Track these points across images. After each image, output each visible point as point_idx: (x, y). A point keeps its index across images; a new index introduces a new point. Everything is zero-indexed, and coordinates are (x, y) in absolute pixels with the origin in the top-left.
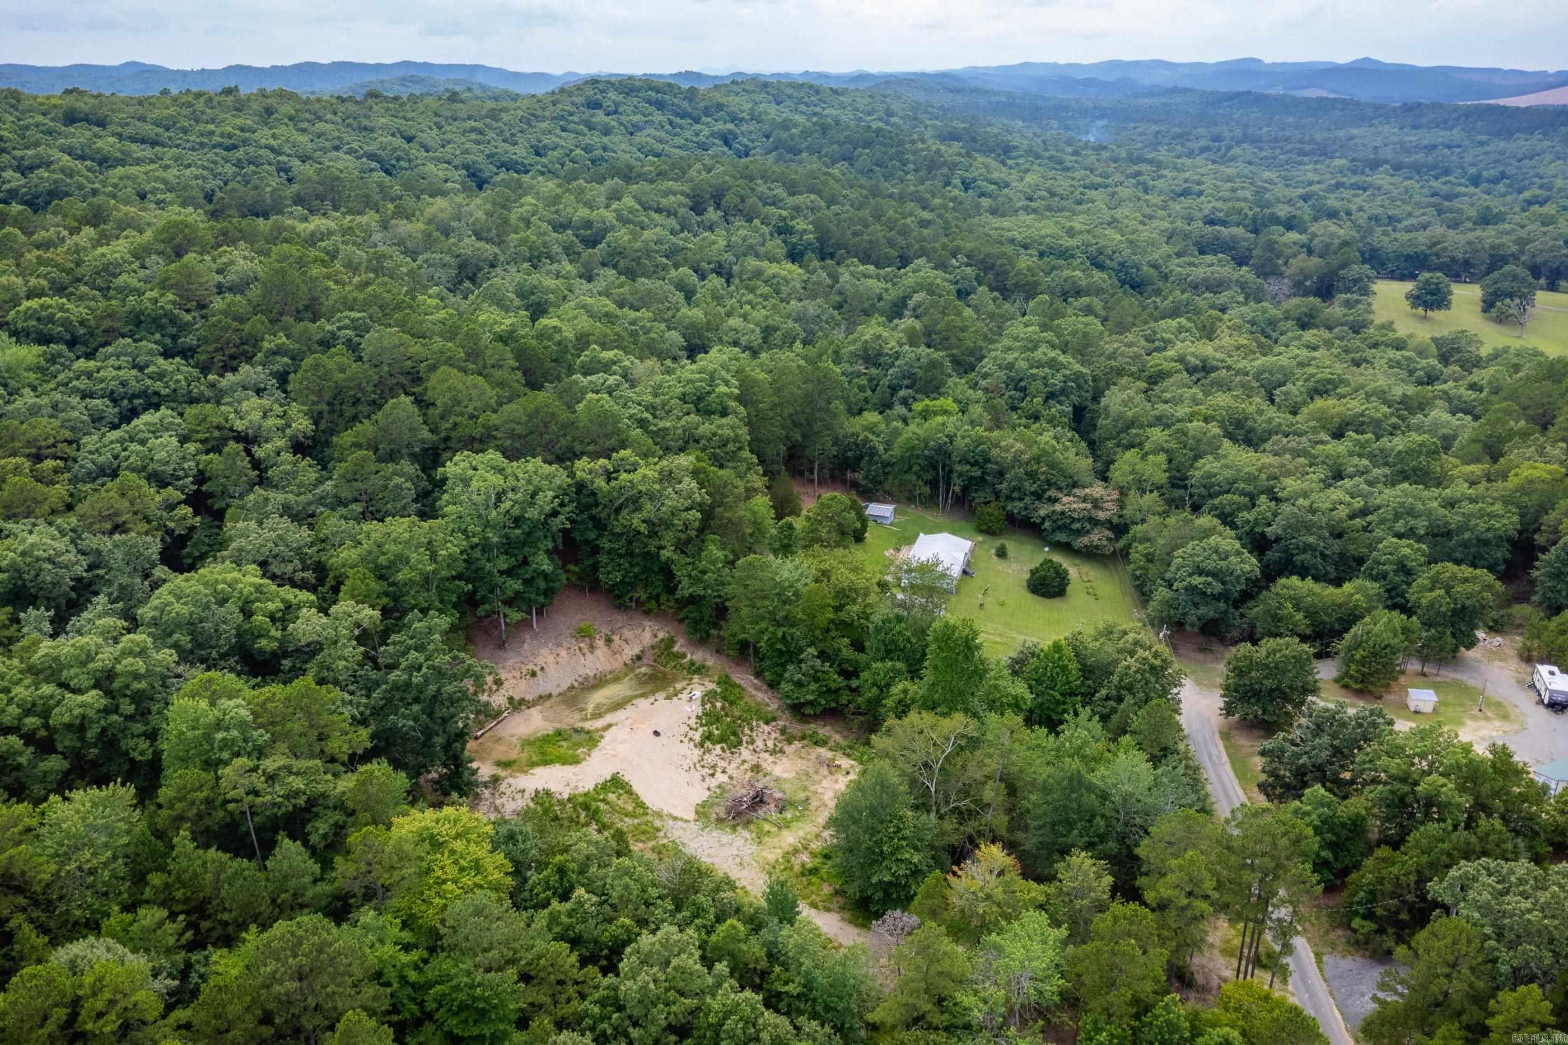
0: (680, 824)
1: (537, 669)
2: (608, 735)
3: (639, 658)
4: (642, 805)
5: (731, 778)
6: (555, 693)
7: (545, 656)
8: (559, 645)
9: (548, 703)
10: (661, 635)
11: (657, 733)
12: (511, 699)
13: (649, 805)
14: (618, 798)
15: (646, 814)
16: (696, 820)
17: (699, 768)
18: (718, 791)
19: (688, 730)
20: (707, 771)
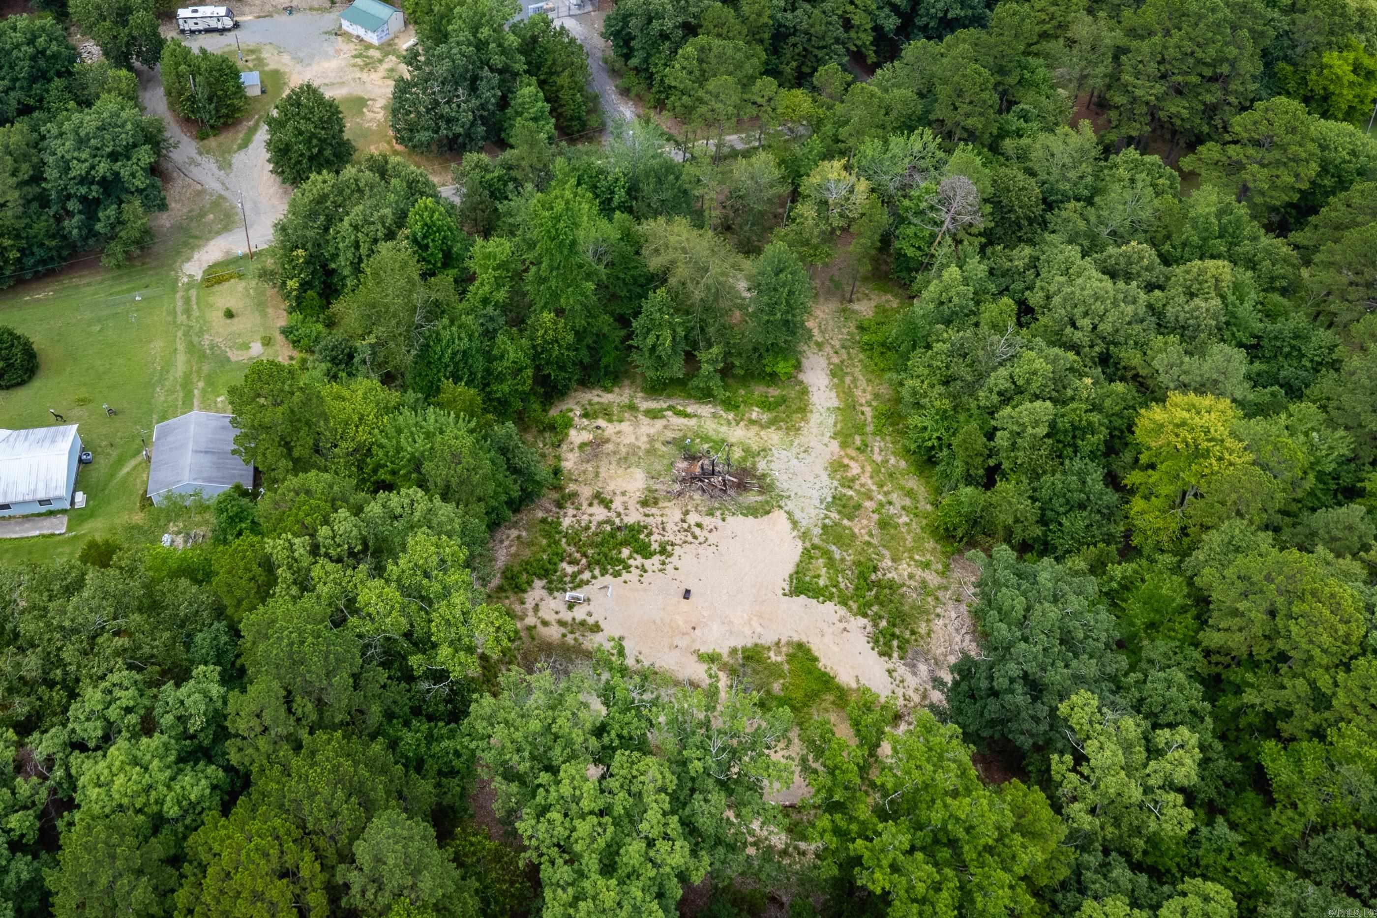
0: (798, 515)
4: (807, 555)
5: (687, 513)
11: (687, 594)
13: (800, 549)
14: (818, 576)
15: (814, 547)
16: (780, 507)
17: (701, 539)
18: (718, 513)
19: (650, 573)
20: (697, 531)
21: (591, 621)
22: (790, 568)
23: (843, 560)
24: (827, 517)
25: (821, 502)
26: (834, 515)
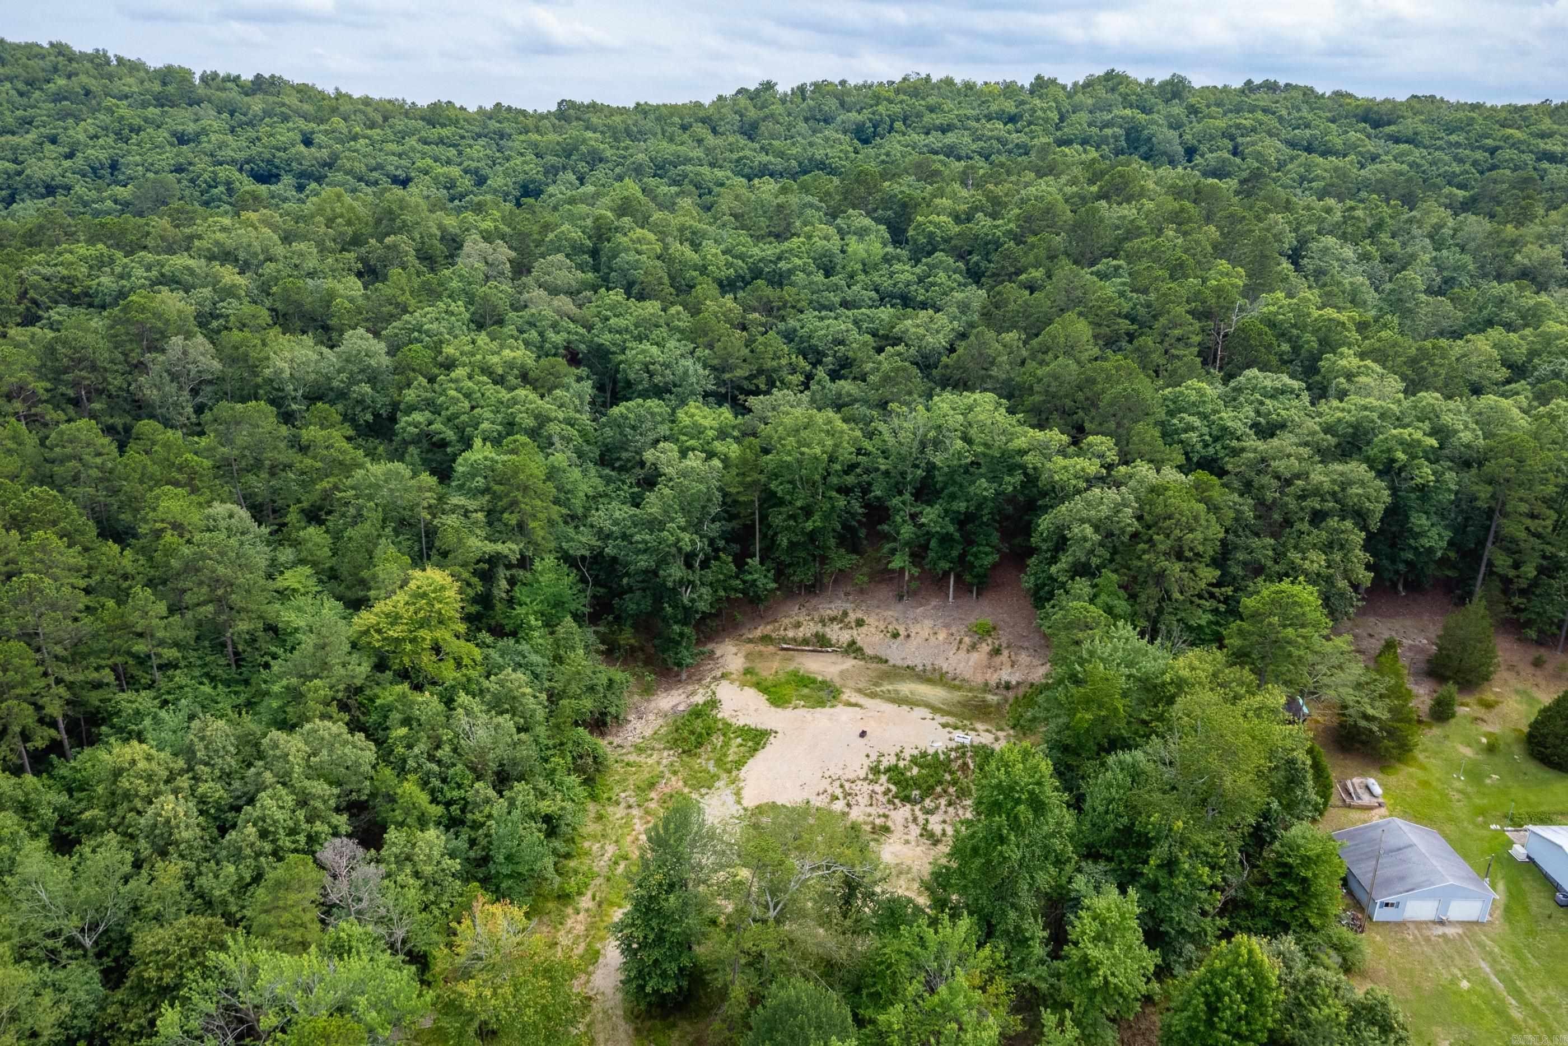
0: (731, 799)
1: (902, 632)
2: (840, 708)
3: (1008, 686)
4: (739, 764)
5: (845, 814)
6: (891, 662)
7: (923, 629)
8: (947, 626)
9: (873, 665)
10: (1050, 679)
11: (863, 734)
12: (853, 643)
13: (744, 769)
14: (739, 746)
15: (729, 772)
16: (745, 809)
18: (811, 810)
19: (893, 753)
20: (838, 792)
21: (948, 729)
22: (760, 755)
23: (708, 760)
24: (702, 796)
26: (694, 796)
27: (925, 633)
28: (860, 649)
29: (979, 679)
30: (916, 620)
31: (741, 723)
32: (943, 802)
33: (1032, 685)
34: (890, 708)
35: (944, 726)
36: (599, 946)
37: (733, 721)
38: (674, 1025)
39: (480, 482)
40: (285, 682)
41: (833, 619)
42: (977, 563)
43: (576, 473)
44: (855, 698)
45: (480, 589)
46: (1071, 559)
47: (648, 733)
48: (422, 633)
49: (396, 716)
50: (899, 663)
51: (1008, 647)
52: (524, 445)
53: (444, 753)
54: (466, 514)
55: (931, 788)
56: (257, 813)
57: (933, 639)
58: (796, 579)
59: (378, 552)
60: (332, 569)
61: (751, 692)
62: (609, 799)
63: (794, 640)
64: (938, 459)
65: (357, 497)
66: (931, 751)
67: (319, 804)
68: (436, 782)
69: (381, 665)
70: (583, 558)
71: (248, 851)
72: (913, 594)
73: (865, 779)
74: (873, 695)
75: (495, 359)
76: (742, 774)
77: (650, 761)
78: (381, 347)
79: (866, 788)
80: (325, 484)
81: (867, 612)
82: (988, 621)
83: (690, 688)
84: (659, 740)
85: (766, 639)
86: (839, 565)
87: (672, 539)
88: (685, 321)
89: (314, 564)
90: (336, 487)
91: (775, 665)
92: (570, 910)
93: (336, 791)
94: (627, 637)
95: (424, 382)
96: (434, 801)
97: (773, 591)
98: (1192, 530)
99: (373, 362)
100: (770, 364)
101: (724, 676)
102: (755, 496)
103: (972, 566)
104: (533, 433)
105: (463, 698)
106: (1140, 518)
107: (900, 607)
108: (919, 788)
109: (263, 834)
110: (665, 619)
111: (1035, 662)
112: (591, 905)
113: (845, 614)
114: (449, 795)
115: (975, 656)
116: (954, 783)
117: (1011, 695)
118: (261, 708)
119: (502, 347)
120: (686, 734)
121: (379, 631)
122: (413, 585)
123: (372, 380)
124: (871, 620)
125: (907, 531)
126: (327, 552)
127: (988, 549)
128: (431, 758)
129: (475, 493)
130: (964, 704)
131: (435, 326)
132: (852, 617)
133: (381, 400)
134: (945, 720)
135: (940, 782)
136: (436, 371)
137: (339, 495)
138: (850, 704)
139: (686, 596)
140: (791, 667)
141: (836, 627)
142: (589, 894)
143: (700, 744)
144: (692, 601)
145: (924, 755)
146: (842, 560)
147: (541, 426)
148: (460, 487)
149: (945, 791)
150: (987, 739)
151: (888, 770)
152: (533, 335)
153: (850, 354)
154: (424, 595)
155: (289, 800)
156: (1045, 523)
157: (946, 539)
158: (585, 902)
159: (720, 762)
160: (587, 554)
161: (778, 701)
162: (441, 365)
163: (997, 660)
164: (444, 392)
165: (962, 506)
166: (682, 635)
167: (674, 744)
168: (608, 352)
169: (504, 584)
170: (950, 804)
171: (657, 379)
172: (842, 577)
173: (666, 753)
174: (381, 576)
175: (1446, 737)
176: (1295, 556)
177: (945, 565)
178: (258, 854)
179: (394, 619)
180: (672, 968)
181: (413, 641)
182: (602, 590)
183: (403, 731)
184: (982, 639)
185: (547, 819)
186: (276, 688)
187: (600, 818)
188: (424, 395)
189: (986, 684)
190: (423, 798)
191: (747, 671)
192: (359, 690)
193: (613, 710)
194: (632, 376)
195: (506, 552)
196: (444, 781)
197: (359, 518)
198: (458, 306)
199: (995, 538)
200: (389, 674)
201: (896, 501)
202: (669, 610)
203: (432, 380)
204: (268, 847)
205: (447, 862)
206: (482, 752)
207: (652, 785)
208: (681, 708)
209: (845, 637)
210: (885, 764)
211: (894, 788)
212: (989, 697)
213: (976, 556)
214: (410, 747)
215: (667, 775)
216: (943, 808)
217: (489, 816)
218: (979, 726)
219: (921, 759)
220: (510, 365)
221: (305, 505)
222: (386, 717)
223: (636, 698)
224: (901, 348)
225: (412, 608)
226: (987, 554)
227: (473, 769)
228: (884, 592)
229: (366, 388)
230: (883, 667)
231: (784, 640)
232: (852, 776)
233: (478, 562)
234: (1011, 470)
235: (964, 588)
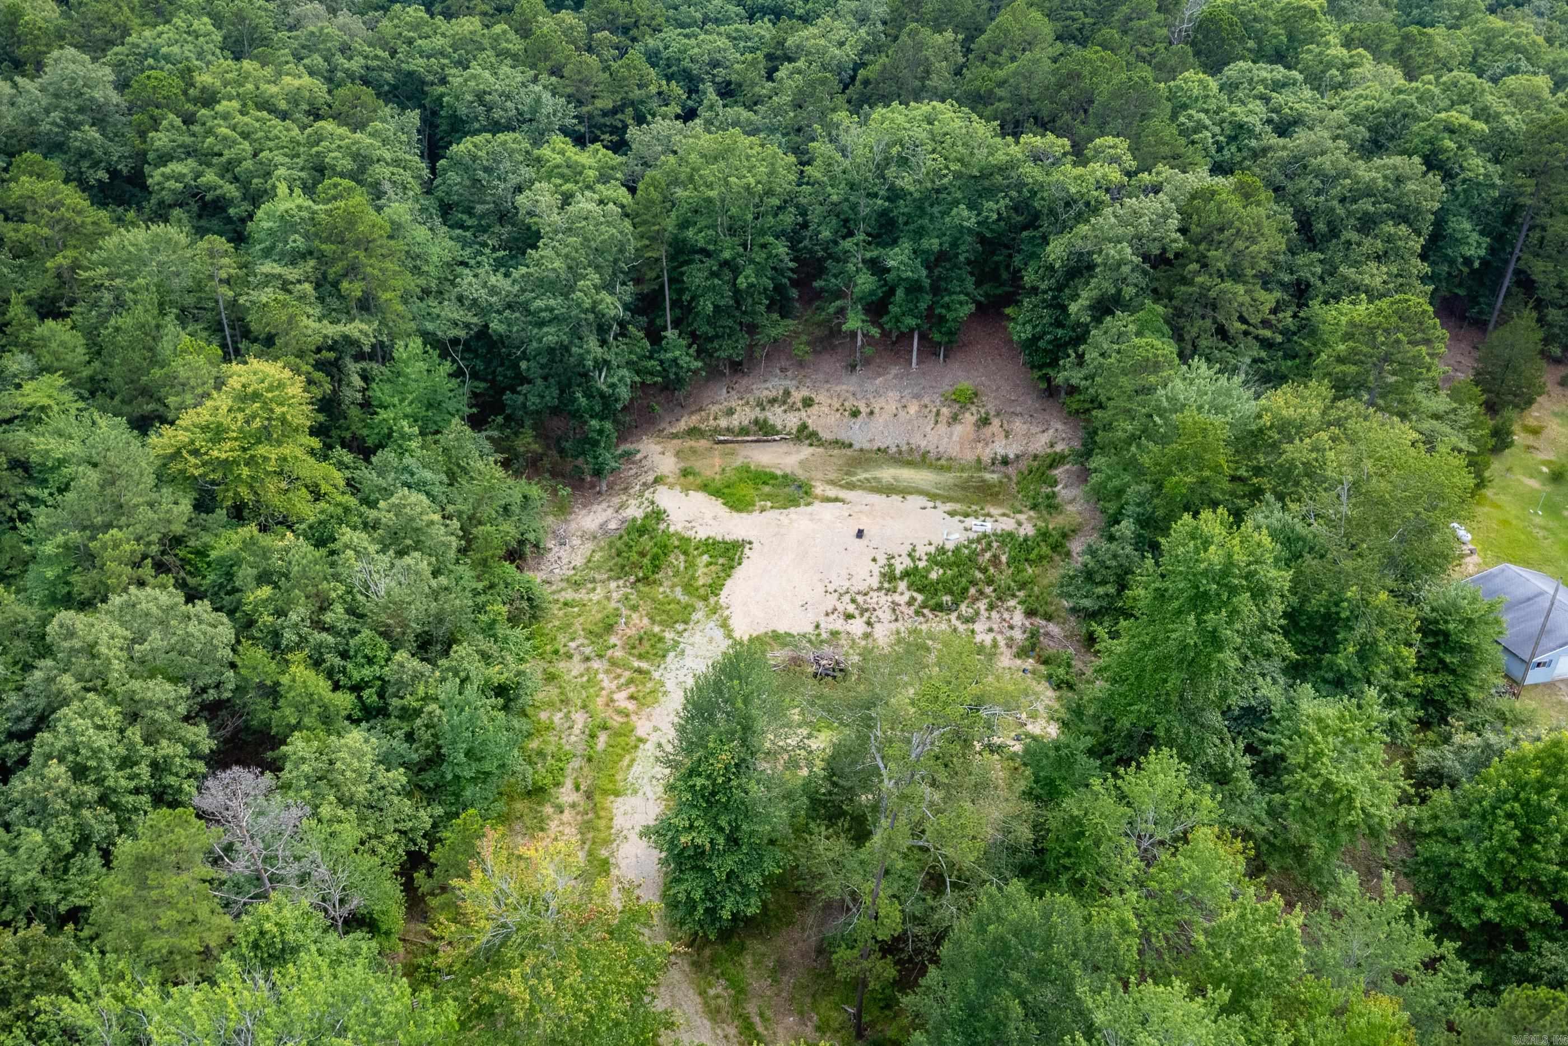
0: (719, 634)
1: (864, 410)
2: (817, 505)
3: (1005, 462)
4: (715, 588)
6: (857, 446)
7: (888, 403)
8: (917, 397)
9: (836, 452)
10: (1059, 448)
11: (860, 534)
12: (804, 427)
13: (723, 594)
14: (708, 565)
15: (705, 599)
16: (740, 644)
17: (847, 598)
18: (824, 636)
19: (904, 553)
20: (851, 608)
21: (958, 518)
22: (739, 573)
23: (672, 587)
24: (680, 634)
25: (683, 651)
26: (669, 635)
27: (892, 407)
28: (814, 434)
29: (970, 456)
30: (877, 394)
31: (702, 535)
32: (982, 605)
33: (1035, 457)
34: (878, 500)
35: (952, 514)
36: (604, 853)
37: (691, 534)
38: (743, 948)
39: (297, 241)
40: (60, 539)
41: (773, 401)
42: (949, 316)
43: (421, 233)
44: (832, 492)
45: (328, 387)
46: (1096, 293)
47: (579, 561)
48: (262, 450)
49: (245, 574)
50: (866, 446)
51: (998, 414)
52: (349, 190)
53: (335, 616)
54: (285, 286)
55: (965, 590)
56: (64, 741)
57: (902, 414)
58: (723, 355)
59: (165, 346)
60: (92, 379)
61: (699, 498)
62: (556, 652)
63: (729, 430)
64: (906, 181)
65: (111, 276)
66: (950, 546)
67: (162, 715)
68: (333, 660)
69: (204, 504)
70: (455, 341)
71: (59, 804)
72: (867, 362)
73: (880, 589)
74: (851, 486)
75: (274, 89)
76: (723, 599)
77: (595, 597)
78: (107, 73)
79: (884, 600)
80: (62, 260)
81: (814, 388)
82: (966, 385)
83: (616, 501)
84: (598, 568)
85: (693, 432)
86: (773, 333)
87: (587, 303)
88: (515, 44)
89: (68, 373)
90: (75, 266)
91: (717, 461)
92: (548, 810)
93: (185, 691)
94: (527, 442)
95: (178, 122)
96: (336, 687)
97: (696, 372)
98: (1254, 242)
99: (98, 95)
100: (637, 94)
101: (657, 481)
102: (661, 252)
103: (942, 319)
104: (357, 176)
105: (347, 535)
106: (1183, 231)
107: (854, 379)
108: (951, 593)
109: (79, 772)
110: (576, 415)
111: (1034, 430)
112: (575, 797)
113: (787, 393)
114: (356, 676)
115: (958, 429)
116: (990, 582)
117: (1011, 470)
118: (30, 579)
119: (279, 74)
120: (635, 557)
121: (195, 453)
122: (235, 383)
123: (100, 121)
124: (821, 397)
125: (865, 282)
126: (80, 354)
127: (962, 297)
128: (320, 626)
129: (296, 258)
130: (963, 486)
131: (176, 49)
132: (797, 396)
133: (117, 151)
134: (949, 506)
135: (973, 583)
136: (190, 107)
137: (84, 275)
138: (829, 500)
139: (601, 382)
140: (739, 462)
141: (778, 410)
142: (569, 784)
143: (656, 568)
144: (613, 386)
145: (942, 550)
146: (777, 327)
147: (362, 169)
148: (267, 253)
149: (981, 593)
150: (1007, 524)
151: (906, 574)
152: (317, 60)
153: (734, 77)
154: (256, 396)
155: (112, 715)
156: (1056, 250)
157: (914, 288)
158: (566, 795)
159: (689, 587)
160: (462, 334)
161: (738, 505)
162: (195, 101)
163: (987, 431)
164: (210, 132)
165: (932, 244)
166: (601, 432)
167: (621, 571)
168: (423, 83)
169: (357, 382)
170: (991, 607)
171: (497, 114)
172: (778, 347)
173: (613, 585)
174: (183, 373)
175: (1509, 470)
176: (1350, 272)
177: (911, 321)
178: (77, 806)
179: (217, 433)
180: (753, 879)
181: (251, 462)
182: (483, 385)
183: (265, 591)
184: (964, 408)
185: (501, 690)
186: (49, 548)
187: (551, 678)
188: (180, 139)
189: (979, 461)
190: (322, 686)
191: (685, 473)
192: (178, 541)
193: (531, 536)
194: (463, 111)
195: (356, 334)
196: (344, 655)
197: (119, 304)
198: (204, 24)
199: (970, 283)
200: (221, 514)
201: (847, 244)
202: (583, 401)
203: (189, 120)
204: (91, 793)
205: (384, 777)
206: (398, 608)
207: (609, 628)
208: (613, 525)
209: (793, 421)
210: (899, 569)
211: (920, 598)
212: (987, 476)
213: (947, 307)
214: (280, 613)
215: (625, 612)
216: (984, 614)
217: (426, 698)
218: (995, 511)
219: (939, 557)
220: (294, 98)
221: (33, 293)
222: (230, 576)
223: (550, 519)
224: (801, 64)
225: (240, 416)
226: (961, 303)
227: (385, 635)
228: (829, 364)
229: (93, 133)
230: (849, 452)
231: (717, 430)
232: (863, 587)
233: (319, 350)
234: (990, 193)
235: (931, 349)
